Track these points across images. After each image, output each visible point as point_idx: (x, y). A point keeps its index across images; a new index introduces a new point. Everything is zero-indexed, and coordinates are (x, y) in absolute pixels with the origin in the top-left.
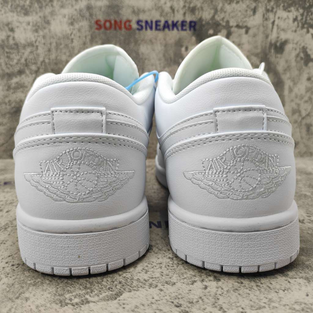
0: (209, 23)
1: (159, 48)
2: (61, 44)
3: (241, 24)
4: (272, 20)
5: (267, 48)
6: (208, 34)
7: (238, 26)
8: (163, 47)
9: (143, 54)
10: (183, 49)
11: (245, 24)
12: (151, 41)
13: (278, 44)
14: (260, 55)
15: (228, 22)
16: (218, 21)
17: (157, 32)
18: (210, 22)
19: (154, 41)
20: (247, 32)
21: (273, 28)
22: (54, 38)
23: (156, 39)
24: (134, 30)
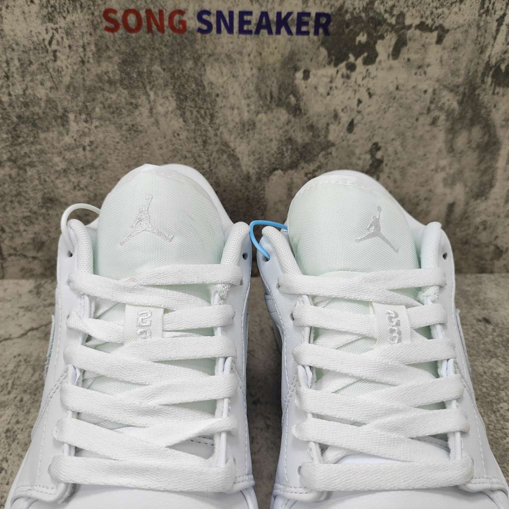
0: (361, 17)
1: (246, 71)
2: (31, 63)
3: (429, 22)
4: (499, 13)
5: (480, 74)
6: (357, 43)
7: (422, 27)
8: (255, 71)
9: (211, 83)
10: (299, 75)
11: (439, 22)
12: (228, 56)
13: (503, 67)
14: (461, 89)
15: (402, 15)
16: (380, 14)
17: (243, 36)
18: (363, 15)
19: (235, 56)
20: (439, 41)
21: (498, 31)
22: (13, 50)
23: (241, 53)
24: (192, 33)
